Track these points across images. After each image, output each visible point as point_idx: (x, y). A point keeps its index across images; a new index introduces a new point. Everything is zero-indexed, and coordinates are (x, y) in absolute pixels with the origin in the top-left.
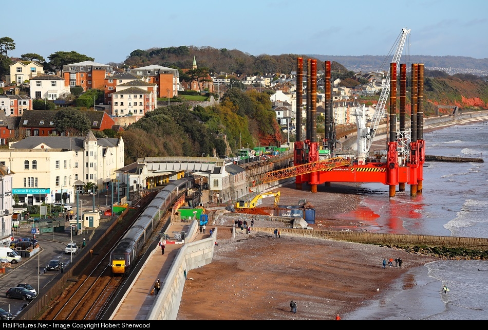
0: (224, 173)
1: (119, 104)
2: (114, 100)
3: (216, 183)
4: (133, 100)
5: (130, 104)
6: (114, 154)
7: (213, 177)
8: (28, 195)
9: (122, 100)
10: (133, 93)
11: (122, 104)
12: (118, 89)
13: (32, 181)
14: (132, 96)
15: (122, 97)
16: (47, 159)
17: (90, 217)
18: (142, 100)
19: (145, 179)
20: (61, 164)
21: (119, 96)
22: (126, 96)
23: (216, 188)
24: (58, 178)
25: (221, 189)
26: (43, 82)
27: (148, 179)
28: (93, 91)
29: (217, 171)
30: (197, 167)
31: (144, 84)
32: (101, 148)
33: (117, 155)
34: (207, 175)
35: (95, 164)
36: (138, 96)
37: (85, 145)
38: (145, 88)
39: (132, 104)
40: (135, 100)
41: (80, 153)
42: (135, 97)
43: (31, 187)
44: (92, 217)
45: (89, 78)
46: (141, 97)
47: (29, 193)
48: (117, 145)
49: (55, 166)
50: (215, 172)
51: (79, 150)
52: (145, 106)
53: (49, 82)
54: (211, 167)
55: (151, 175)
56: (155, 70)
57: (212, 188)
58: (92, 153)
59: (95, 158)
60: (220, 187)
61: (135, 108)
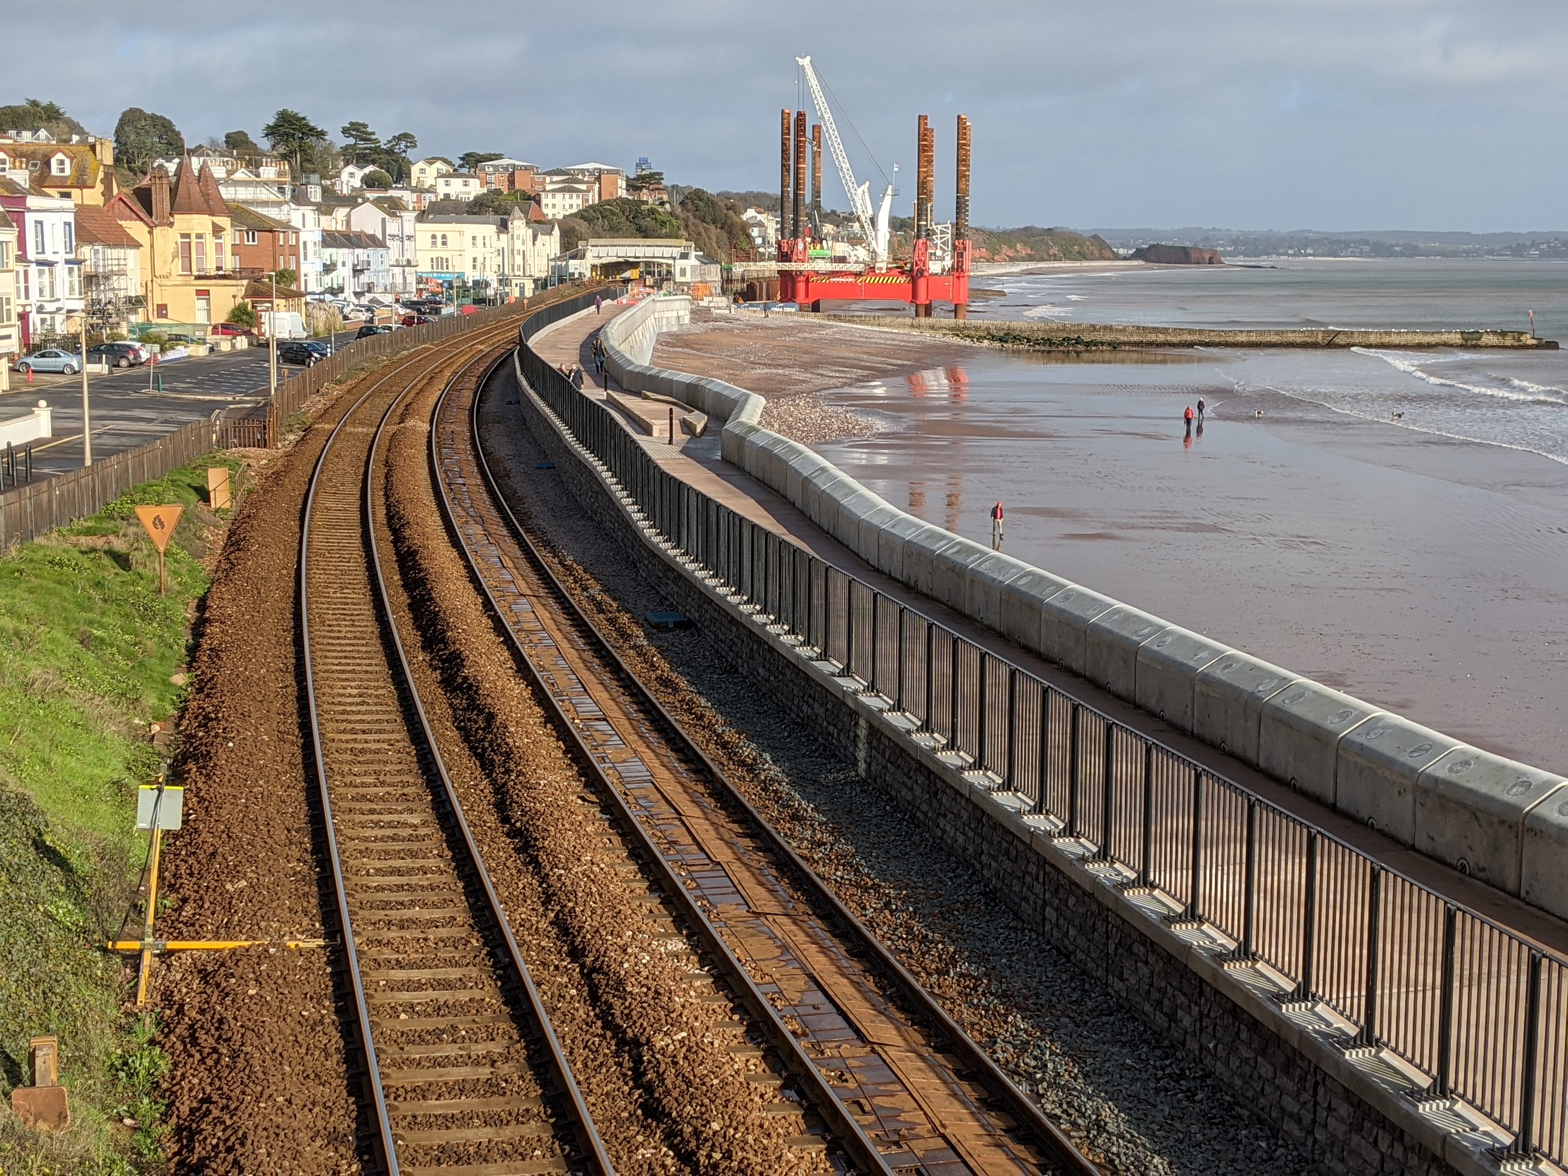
0: (693, 261)
1: (550, 206)
3: (683, 272)
4: (568, 202)
6: (547, 244)
7: (680, 264)
9: (554, 201)
10: (569, 192)
11: (554, 206)
12: (548, 187)
13: (440, 262)
14: (567, 195)
15: (553, 194)
16: (461, 233)
19: (589, 266)
20: (479, 241)
21: (550, 195)
22: (559, 196)
23: (683, 280)
24: (475, 260)
25: (689, 280)
26: (453, 181)
27: (594, 267)
28: (517, 191)
29: (684, 256)
30: (658, 252)
31: (581, 182)
32: (530, 233)
33: (551, 244)
34: (671, 262)
35: (523, 252)
36: (574, 196)
37: (510, 225)
38: (583, 187)
39: (567, 207)
40: (571, 202)
41: (503, 237)
42: (571, 197)
43: (440, 270)
45: (512, 182)
46: (578, 196)
48: (550, 234)
49: (472, 244)
50: (681, 259)
51: (502, 232)
53: (460, 181)
54: (676, 252)
55: (598, 262)
56: (595, 169)
57: (678, 279)
58: (518, 237)
59: (523, 244)
60: (688, 278)
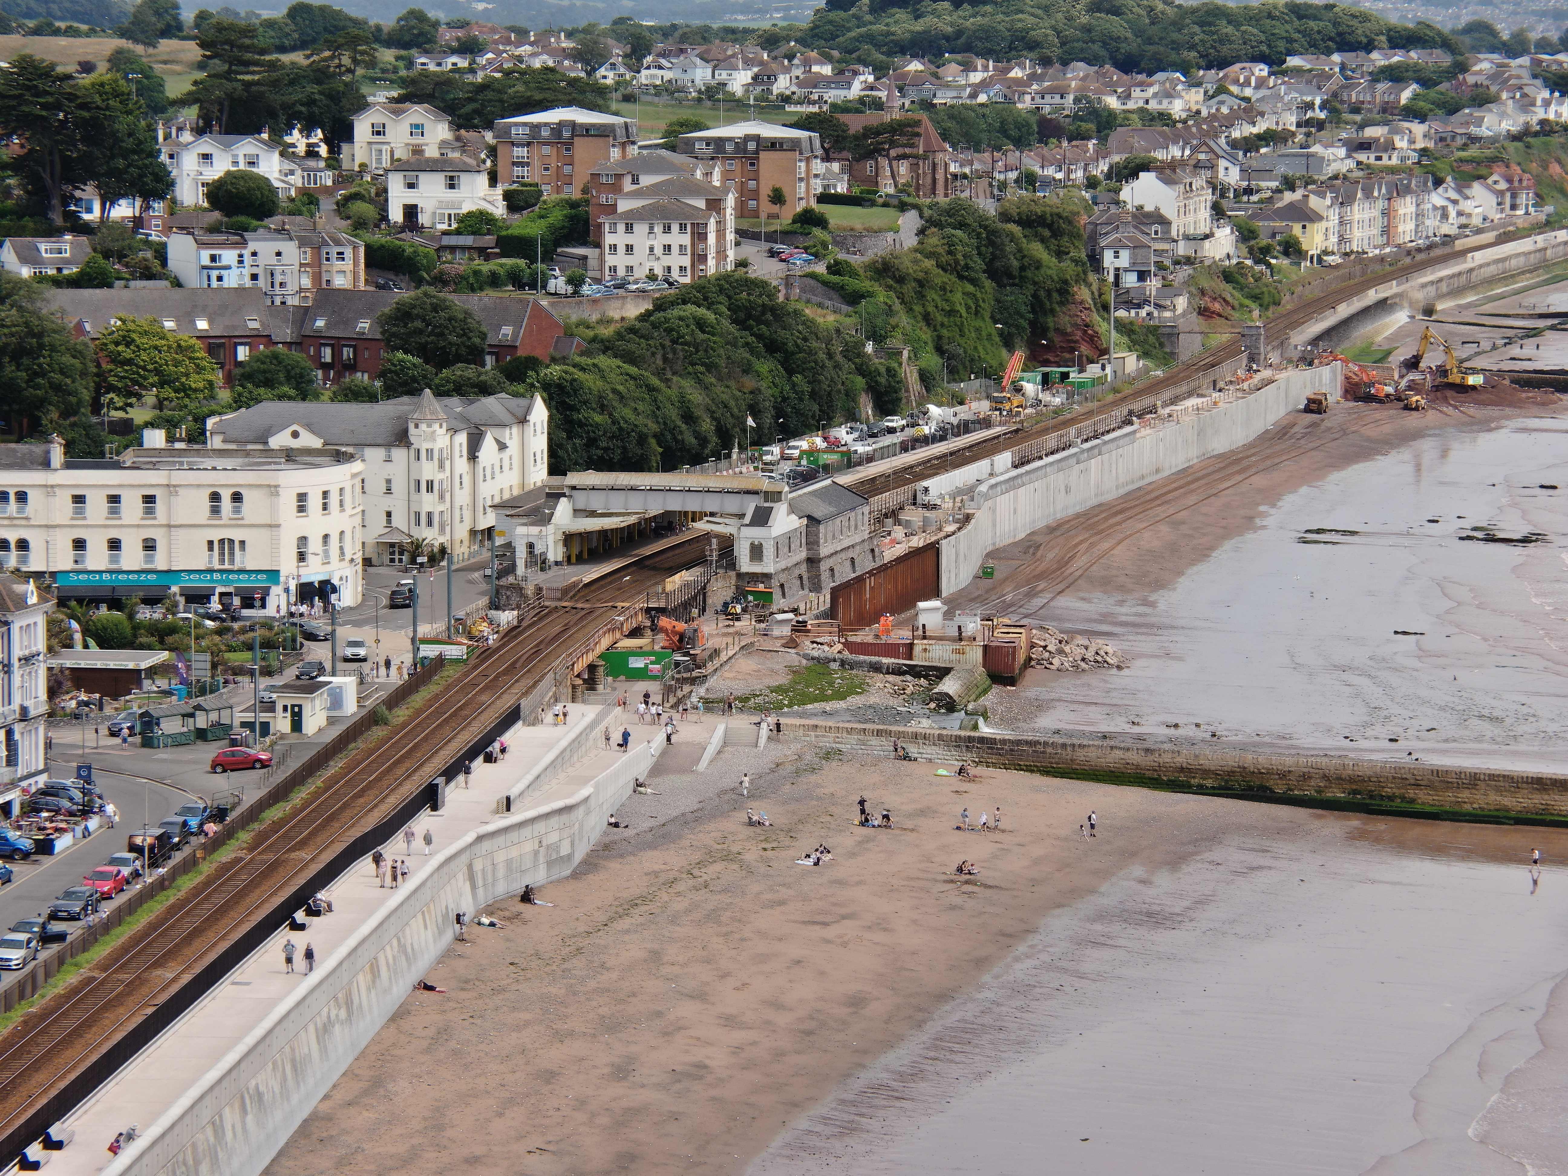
0: (784, 521)
1: (621, 249)
2: (609, 239)
3: (757, 552)
4: (660, 240)
5: (652, 249)
6: (515, 444)
7: (750, 534)
8: (220, 589)
9: (629, 239)
10: (663, 218)
11: (629, 249)
12: (624, 206)
13: (229, 550)
14: (659, 226)
15: (629, 228)
16: (272, 489)
17: (293, 706)
18: (686, 239)
19: (559, 537)
21: (621, 227)
22: (641, 227)
23: (756, 568)
24: (302, 541)
25: (770, 569)
27: (571, 539)
29: (762, 518)
31: (696, 191)
32: (462, 438)
33: (522, 448)
34: (731, 529)
35: (441, 482)
36: (675, 228)
37: (413, 431)
38: (699, 203)
39: (659, 251)
40: (667, 239)
41: (399, 453)
42: (667, 229)
43: (226, 566)
44: (300, 706)
45: (567, 160)
46: (682, 228)
47: (225, 583)
48: (522, 421)
49: (295, 509)
50: (753, 523)
51: (396, 447)
52: (693, 254)
55: (579, 526)
56: (748, 137)
58: (430, 452)
59: (442, 465)
60: (768, 566)
61: (666, 261)
